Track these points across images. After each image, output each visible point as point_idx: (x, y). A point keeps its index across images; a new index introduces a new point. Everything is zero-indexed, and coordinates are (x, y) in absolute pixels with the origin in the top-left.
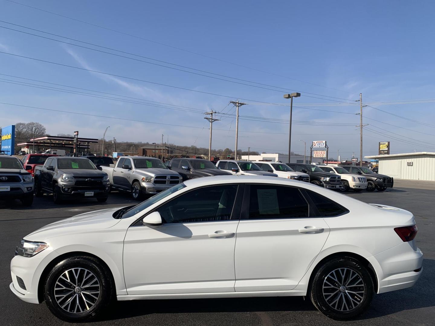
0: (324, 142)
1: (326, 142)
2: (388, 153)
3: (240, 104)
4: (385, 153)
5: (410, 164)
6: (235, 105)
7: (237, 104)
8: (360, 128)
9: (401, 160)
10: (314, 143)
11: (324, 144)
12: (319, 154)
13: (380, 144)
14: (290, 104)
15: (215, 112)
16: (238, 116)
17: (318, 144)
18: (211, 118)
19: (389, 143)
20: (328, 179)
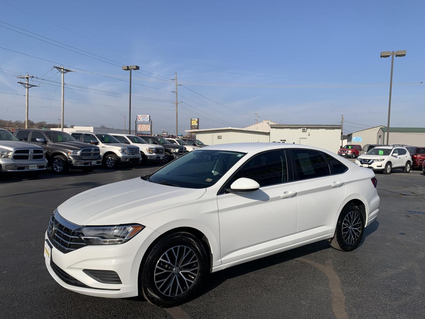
0: (148, 116)
1: (150, 116)
2: (198, 128)
3: (65, 70)
4: (196, 128)
5: (219, 138)
6: (60, 71)
7: (62, 70)
8: (175, 104)
9: (213, 134)
10: (139, 117)
11: (148, 118)
12: (144, 128)
13: (191, 120)
14: (129, 76)
15: (33, 77)
16: (64, 84)
17: (142, 118)
18: (27, 83)
19: (198, 119)
20: (177, 150)
